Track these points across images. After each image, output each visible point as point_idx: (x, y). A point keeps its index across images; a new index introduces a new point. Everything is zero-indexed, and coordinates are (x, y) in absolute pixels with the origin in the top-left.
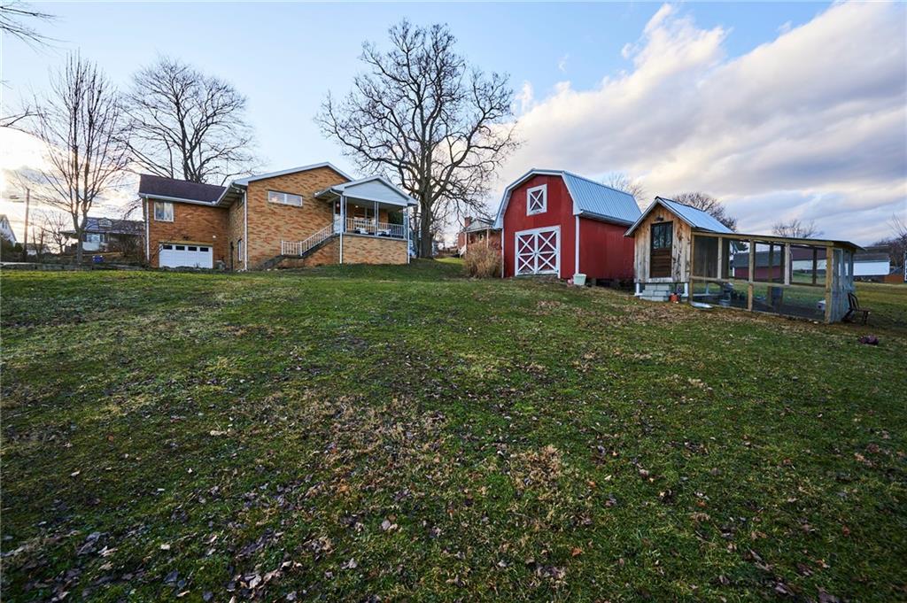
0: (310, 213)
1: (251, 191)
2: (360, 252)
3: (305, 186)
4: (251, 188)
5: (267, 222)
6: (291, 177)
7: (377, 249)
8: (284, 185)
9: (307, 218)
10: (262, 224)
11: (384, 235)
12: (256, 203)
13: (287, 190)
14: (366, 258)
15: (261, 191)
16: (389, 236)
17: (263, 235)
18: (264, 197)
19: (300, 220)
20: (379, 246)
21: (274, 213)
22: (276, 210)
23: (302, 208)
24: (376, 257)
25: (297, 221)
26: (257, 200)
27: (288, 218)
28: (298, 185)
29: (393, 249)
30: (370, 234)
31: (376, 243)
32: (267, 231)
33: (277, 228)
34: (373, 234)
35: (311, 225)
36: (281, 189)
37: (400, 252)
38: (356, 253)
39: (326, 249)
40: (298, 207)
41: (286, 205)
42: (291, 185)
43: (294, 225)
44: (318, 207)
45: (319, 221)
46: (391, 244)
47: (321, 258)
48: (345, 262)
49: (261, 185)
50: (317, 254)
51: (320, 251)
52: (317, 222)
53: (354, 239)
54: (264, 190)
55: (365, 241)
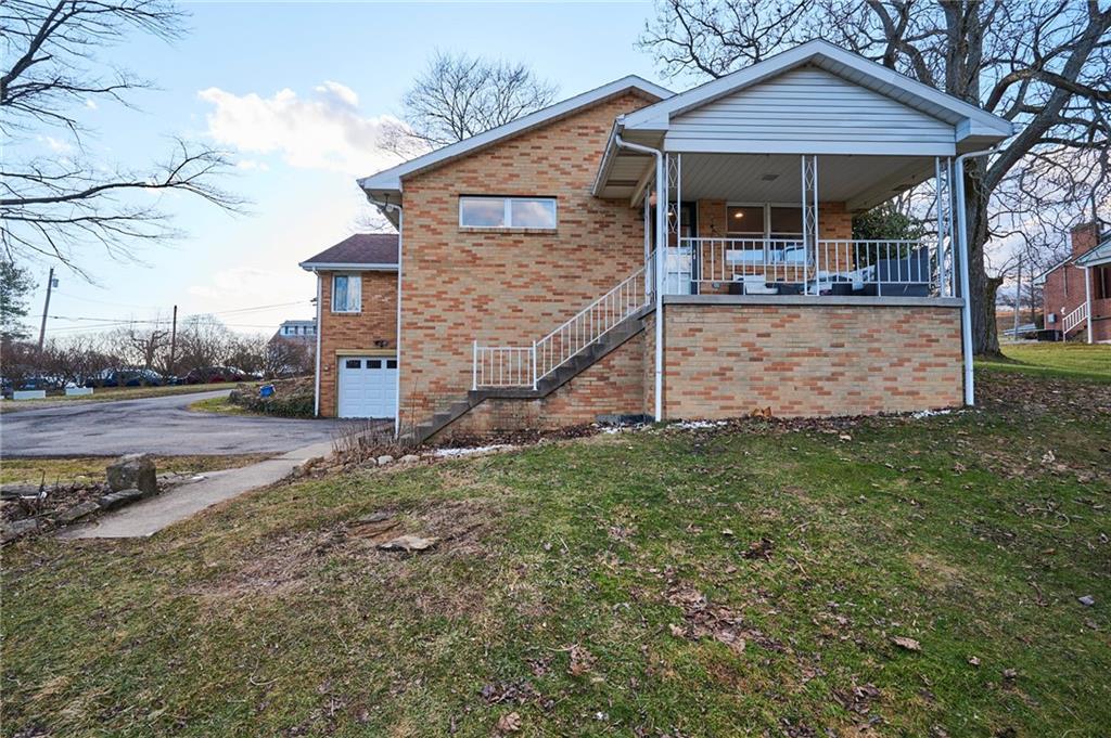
0: (580, 248)
1: (412, 206)
2: (740, 368)
3: (565, 165)
4: (409, 196)
5: (454, 290)
6: (524, 146)
7: (814, 352)
8: (503, 172)
9: (569, 263)
10: (439, 296)
11: (845, 289)
12: (429, 238)
13: (511, 187)
14: (768, 392)
15: (440, 201)
16: (869, 290)
17: (441, 329)
18: (444, 216)
19: (547, 271)
20: (823, 340)
21: (474, 260)
22: (480, 252)
23: (555, 233)
24: (813, 384)
25: (539, 278)
26: (427, 227)
27: (512, 270)
28: (544, 166)
29: (891, 344)
30: (782, 290)
31: (810, 328)
32: (452, 317)
33: (481, 304)
34: (797, 290)
35: (583, 285)
36: (494, 186)
37: (927, 355)
38: (722, 373)
39: (619, 361)
40: (543, 234)
41: (507, 233)
42: (522, 168)
43: (531, 291)
44: (603, 225)
45: (609, 267)
46: (882, 325)
47: (599, 394)
48: (673, 413)
49: (435, 182)
50: (585, 382)
51: (596, 368)
52: (599, 273)
53: (712, 317)
54: (445, 195)
55: (760, 322)
